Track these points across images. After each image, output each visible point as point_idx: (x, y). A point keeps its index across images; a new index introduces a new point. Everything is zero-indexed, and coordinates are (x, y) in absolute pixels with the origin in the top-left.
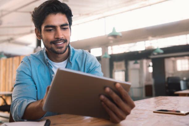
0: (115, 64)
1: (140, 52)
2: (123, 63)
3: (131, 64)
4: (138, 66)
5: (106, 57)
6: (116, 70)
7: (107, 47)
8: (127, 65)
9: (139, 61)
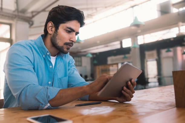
0: (147, 53)
1: (172, 39)
2: (155, 52)
3: (164, 52)
4: (171, 54)
5: (135, 48)
6: (148, 60)
7: (137, 36)
8: (159, 54)
9: (171, 49)
